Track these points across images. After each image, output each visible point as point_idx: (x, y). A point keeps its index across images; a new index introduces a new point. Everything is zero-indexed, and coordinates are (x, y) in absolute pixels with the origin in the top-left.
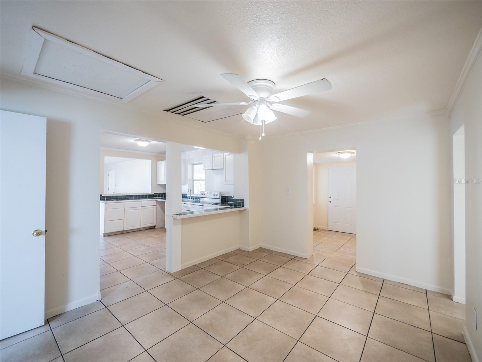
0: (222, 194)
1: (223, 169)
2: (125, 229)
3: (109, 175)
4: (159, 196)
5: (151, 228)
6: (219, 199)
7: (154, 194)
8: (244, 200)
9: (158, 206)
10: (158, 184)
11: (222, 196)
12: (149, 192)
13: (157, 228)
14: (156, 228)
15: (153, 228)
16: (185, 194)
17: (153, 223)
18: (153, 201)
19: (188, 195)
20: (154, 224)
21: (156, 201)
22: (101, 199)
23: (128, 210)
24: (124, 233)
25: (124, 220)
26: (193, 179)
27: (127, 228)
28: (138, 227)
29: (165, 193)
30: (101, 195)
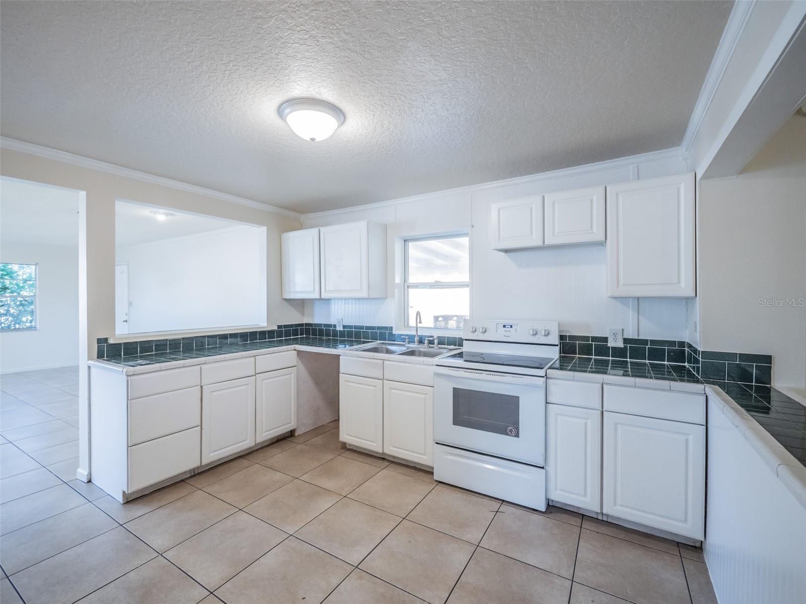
0: (562, 328)
2: (205, 461)
4: (288, 334)
6: (558, 347)
7: (276, 328)
8: (770, 357)
9: (301, 365)
10: (284, 299)
13: (298, 435)
14: (296, 434)
15: (290, 435)
17: (290, 423)
18: (286, 354)
20: (292, 423)
21: (296, 352)
22: (100, 356)
23: (213, 392)
24: (199, 471)
25: (201, 429)
26: (406, 285)
27: (212, 455)
28: (248, 443)
29: (302, 325)
30: (102, 341)
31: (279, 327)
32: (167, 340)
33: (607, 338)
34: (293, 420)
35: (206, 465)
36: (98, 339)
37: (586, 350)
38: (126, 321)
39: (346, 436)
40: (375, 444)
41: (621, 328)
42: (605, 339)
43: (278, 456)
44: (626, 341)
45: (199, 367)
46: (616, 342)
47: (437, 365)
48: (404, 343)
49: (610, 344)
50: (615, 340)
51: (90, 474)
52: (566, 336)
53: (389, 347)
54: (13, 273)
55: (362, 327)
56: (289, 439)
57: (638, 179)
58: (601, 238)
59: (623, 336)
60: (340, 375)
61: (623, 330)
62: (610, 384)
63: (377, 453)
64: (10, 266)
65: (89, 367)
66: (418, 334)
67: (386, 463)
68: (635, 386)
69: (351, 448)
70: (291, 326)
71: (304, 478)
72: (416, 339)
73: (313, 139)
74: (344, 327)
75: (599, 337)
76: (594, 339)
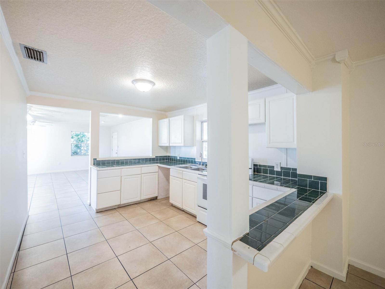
0: (254, 161)
1: (264, 124)
3: (112, 137)
4: (160, 160)
5: (153, 199)
6: (251, 169)
8: (326, 178)
9: (160, 172)
10: (159, 146)
11: (255, 165)
12: (150, 155)
13: (159, 199)
14: (158, 199)
15: (155, 199)
16: (193, 159)
17: (155, 194)
18: (154, 167)
19: (196, 160)
21: (158, 167)
22: (94, 164)
23: (126, 179)
24: (121, 206)
25: (121, 191)
26: (202, 140)
27: (124, 201)
28: (137, 199)
29: (166, 156)
30: (95, 159)
31: (156, 157)
32: (115, 160)
33: (274, 166)
34: (156, 193)
35: (123, 204)
36: (94, 159)
37: (265, 171)
38: (117, 153)
39: (171, 201)
40: (180, 204)
41: (280, 162)
42: (273, 167)
43: (148, 205)
44: (281, 168)
45: (120, 169)
46: (277, 169)
47: (199, 174)
48: (197, 165)
49: (275, 169)
50: (277, 167)
51: (90, 203)
52: (258, 165)
53: (192, 166)
54: (85, 135)
55: (185, 158)
56: (155, 200)
57: (287, 92)
58: (263, 121)
59: (280, 166)
60: (170, 176)
61: (280, 163)
62: (256, 186)
63: (180, 208)
64: (84, 133)
65: (91, 168)
66: (203, 161)
67: (184, 212)
68: (264, 187)
69: (174, 205)
70: (162, 156)
71: (152, 213)
72: (201, 163)
73: (144, 92)
74: (180, 158)
75: (270, 166)
76: (269, 167)
